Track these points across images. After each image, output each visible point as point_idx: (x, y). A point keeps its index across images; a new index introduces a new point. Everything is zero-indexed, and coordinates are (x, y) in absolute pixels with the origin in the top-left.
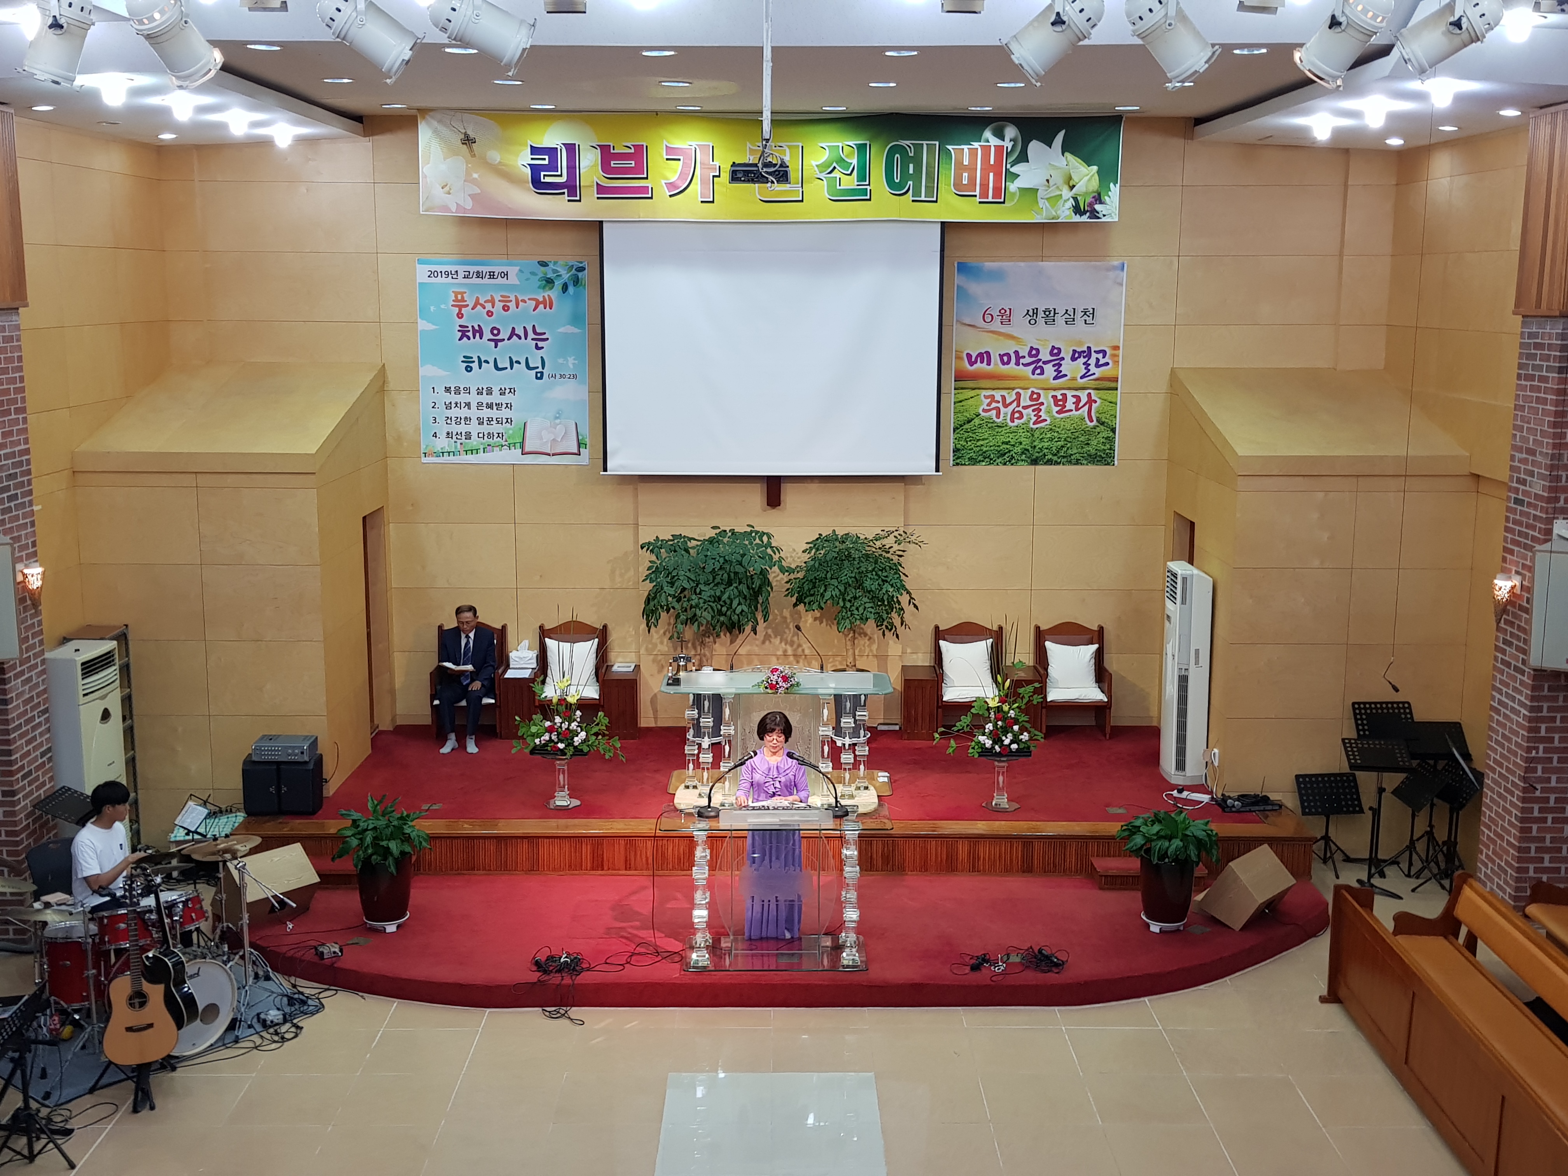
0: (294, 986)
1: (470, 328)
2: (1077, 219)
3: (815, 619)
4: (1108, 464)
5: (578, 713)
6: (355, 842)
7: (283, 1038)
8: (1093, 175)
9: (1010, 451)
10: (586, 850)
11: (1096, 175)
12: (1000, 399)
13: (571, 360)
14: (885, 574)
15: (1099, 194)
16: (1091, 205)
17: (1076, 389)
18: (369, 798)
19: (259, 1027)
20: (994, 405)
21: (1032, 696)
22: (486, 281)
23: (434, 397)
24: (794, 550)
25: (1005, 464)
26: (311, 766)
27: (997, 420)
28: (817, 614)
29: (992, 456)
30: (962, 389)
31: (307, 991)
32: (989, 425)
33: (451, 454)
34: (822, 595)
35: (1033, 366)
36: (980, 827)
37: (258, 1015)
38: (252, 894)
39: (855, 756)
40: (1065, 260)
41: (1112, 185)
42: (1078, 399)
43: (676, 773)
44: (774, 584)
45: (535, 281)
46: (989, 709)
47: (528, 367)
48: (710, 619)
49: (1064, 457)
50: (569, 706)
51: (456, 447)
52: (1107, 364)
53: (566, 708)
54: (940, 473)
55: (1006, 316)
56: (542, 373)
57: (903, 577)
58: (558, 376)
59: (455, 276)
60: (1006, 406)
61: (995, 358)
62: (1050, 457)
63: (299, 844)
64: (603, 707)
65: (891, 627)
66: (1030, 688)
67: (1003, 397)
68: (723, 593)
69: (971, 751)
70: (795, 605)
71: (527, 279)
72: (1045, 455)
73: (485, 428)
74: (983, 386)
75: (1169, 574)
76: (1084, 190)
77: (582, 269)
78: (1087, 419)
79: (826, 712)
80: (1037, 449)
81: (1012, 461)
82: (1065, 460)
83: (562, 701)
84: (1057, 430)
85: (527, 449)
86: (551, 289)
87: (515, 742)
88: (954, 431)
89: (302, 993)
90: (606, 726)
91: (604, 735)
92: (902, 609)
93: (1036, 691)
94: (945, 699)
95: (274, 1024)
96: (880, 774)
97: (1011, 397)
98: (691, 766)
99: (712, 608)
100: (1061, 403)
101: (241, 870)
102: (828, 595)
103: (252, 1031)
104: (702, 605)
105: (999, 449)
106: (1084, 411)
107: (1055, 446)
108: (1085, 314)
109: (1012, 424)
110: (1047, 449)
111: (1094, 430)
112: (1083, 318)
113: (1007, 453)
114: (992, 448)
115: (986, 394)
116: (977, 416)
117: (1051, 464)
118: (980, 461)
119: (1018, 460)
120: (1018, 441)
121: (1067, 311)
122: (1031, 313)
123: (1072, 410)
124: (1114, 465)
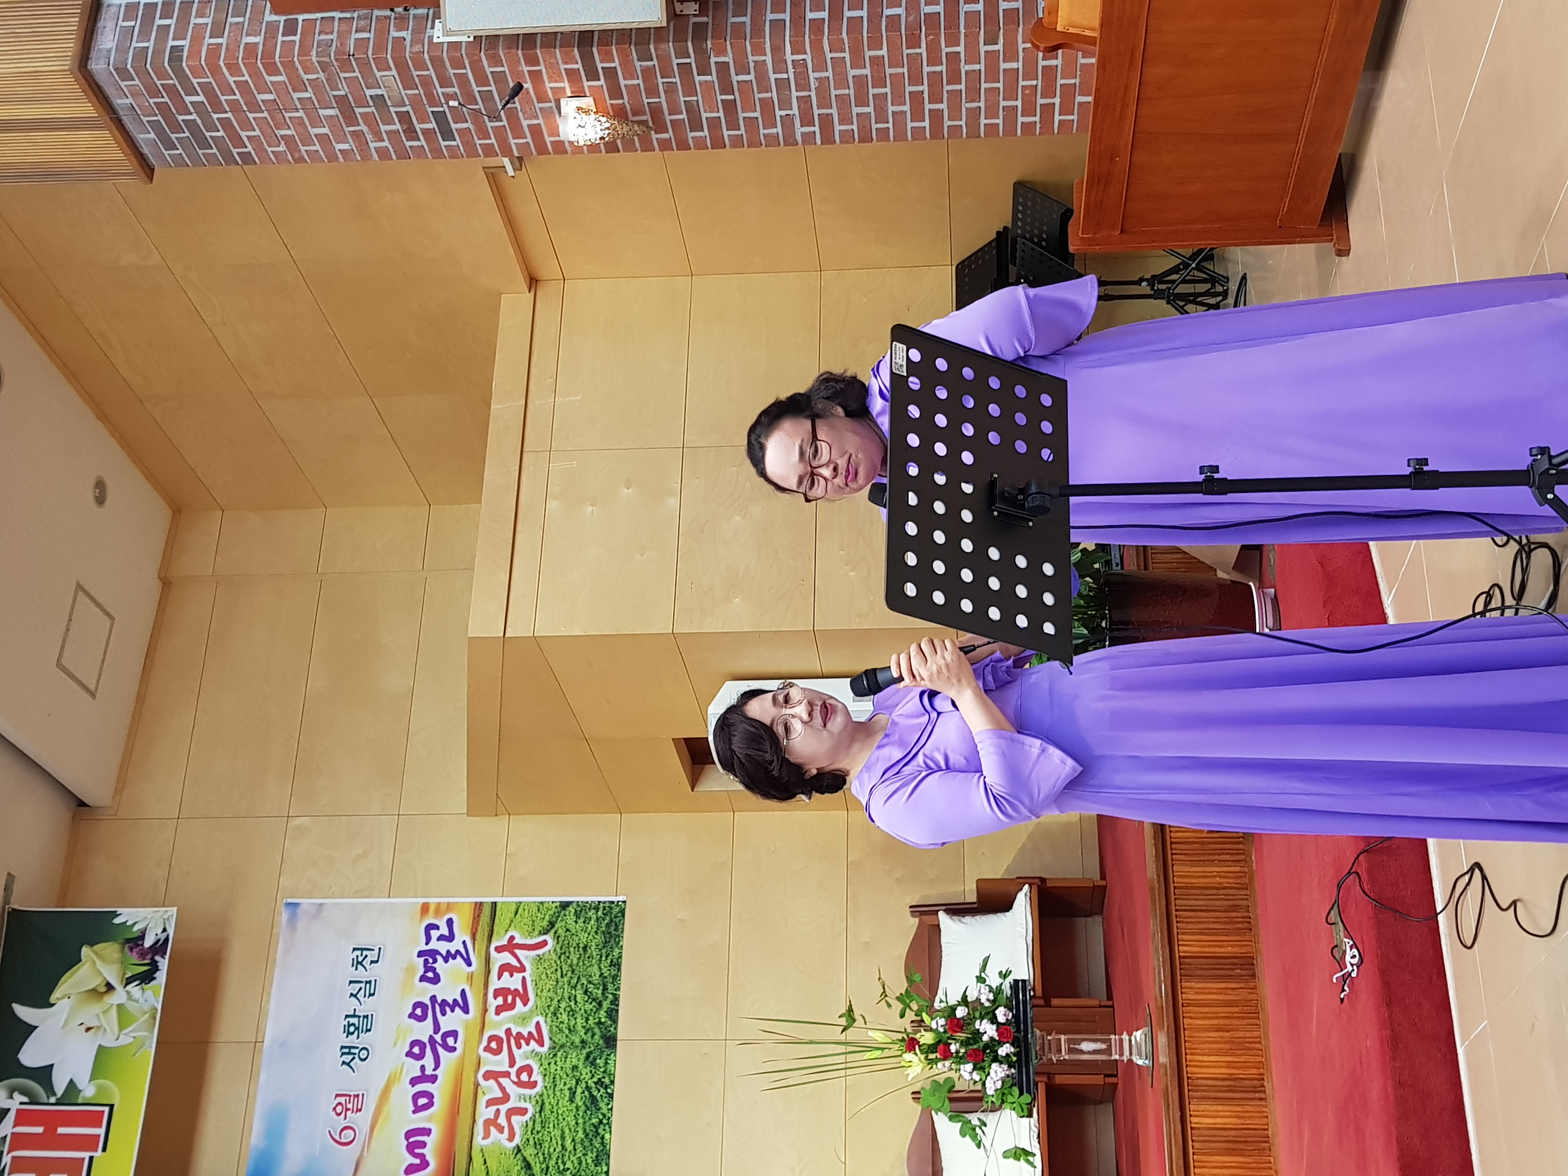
2: (162, 976)
4: (622, 911)
8: (95, 953)
9: (588, 1088)
11: (96, 947)
12: (493, 1109)
15: (128, 941)
16: (142, 955)
17: (488, 972)
20: (502, 1120)
25: (611, 1096)
27: (529, 1115)
29: (594, 1121)
32: (538, 1127)
35: (440, 1050)
40: (268, 1002)
41: (117, 921)
42: (505, 968)
49: (605, 989)
52: (450, 922)
55: (348, 1103)
60: (506, 1098)
61: (420, 1121)
62: (602, 1014)
67: (490, 1103)
72: (600, 1023)
74: (466, 1142)
76: (116, 967)
78: (540, 952)
80: (588, 1038)
81: (606, 1084)
82: (610, 987)
84: (555, 1002)
97: (491, 1089)
100: (510, 998)
105: (583, 1108)
106: (527, 957)
107: (584, 1005)
108: (361, 963)
109: (540, 1085)
110: (587, 1019)
111: (561, 939)
112: (368, 967)
113: (590, 1093)
114: (580, 1121)
115: (482, 1134)
116: (519, 1150)
117: (617, 1011)
118: (602, 1143)
119: (604, 1072)
120: (569, 1072)
121: (352, 995)
122: (347, 1058)
123: (524, 979)
124: (624, 902)
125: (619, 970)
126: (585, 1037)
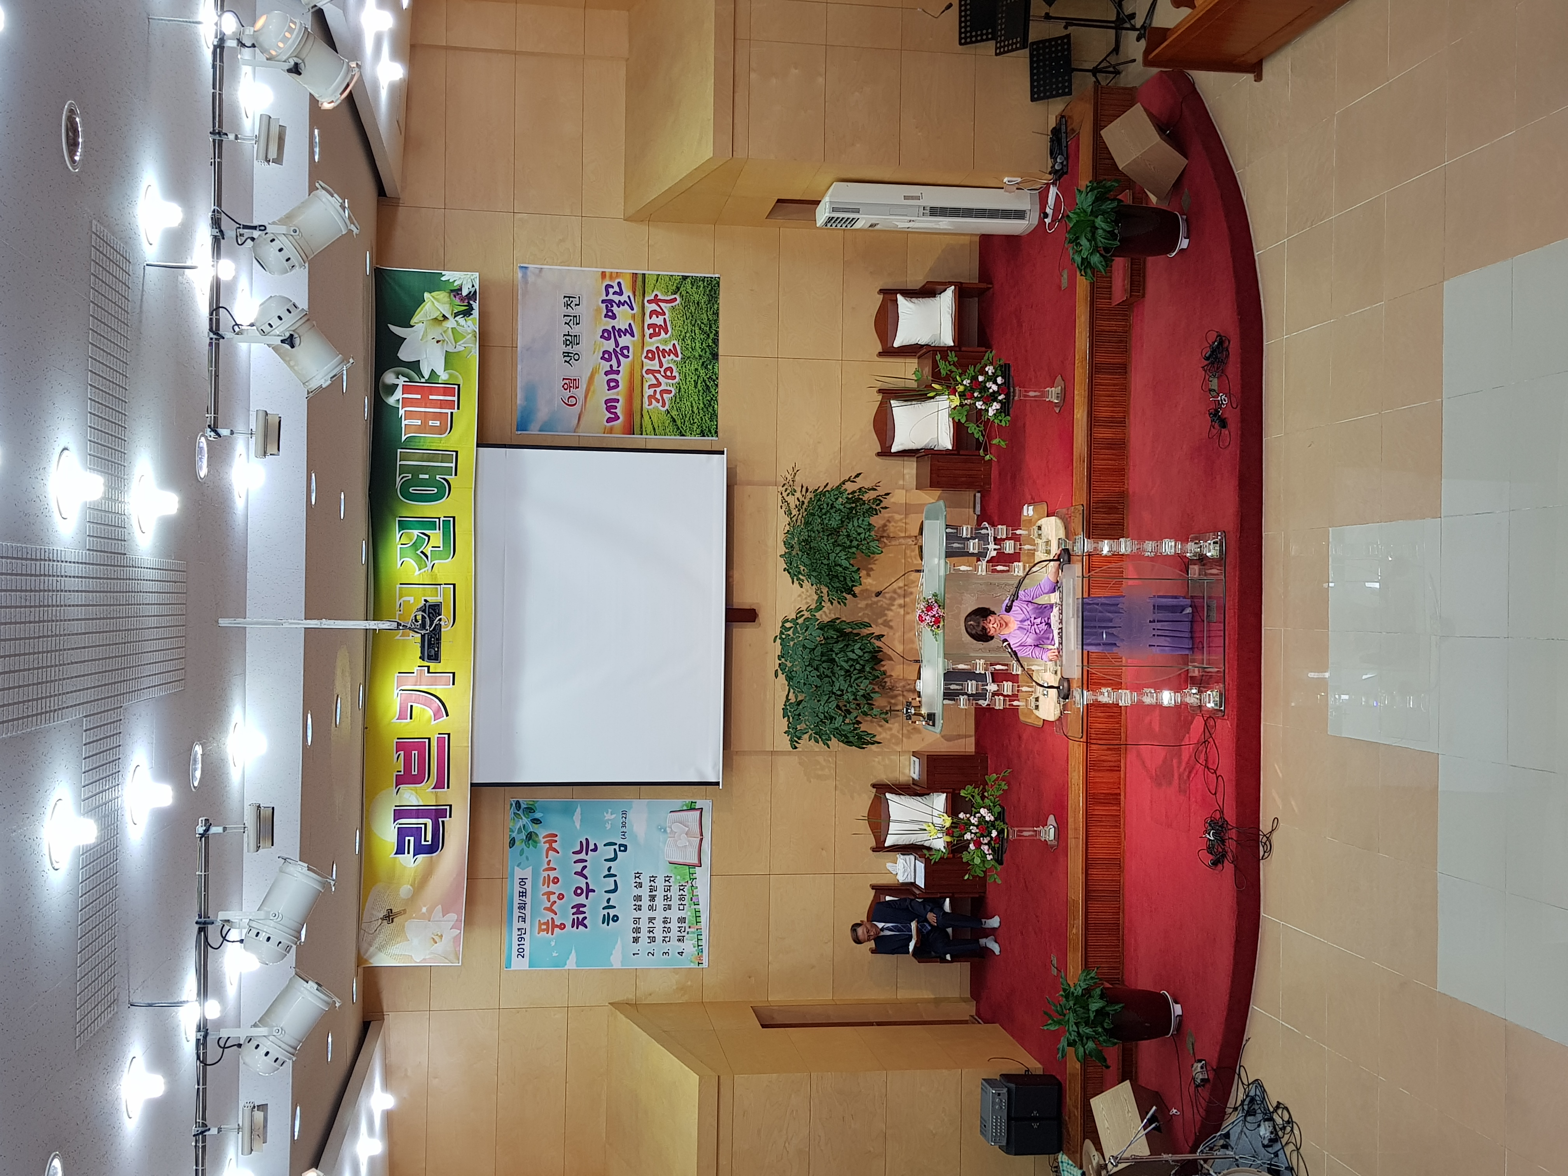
0: (1235, 1109)
1: (575, 917)
2: (476, 313)
3: (868, 575)
4: (718, 283)
5: (961, 815)
6: (1090, 1045)
7: (1288, 1122)
8: (433, 297)
9: (704, 381)
10: (1099, 810)
11: (433, 294)
12: (652, 390)
13: (608, 816)
14: (825, 506)
15: (452, 291)
16: (462, 300)
17: (644, 314)
18: (1045, 1028)
19: (1278, 1146)
20: (658, 396)
21: (949, 362)
22: (528, 900)
23: (643, 954)
24: (800, 596)
25: (717, 385)
26: (1013, 1086)
27: (673, 394)
28: (863, 573)
29: (709, 398)
30: (642, 428)
31: (1241, 1096)
32: (678, 400)
33: (700, 937)
34: (845, 568)
35: (620, 356)
36: (1080, 415)
37: (1264, 1146)
38: (1142, 1149)
39: (1007, 539)
40: (517, 324)
41: (443, 279)
42: (653, 312)
43: (1022, 718)
44: (833, 617)
45: (529, 851)
46: (962, 405)
47: (614, 859)
48: (868, 682)
49: (711, 327)
50: (954, 825)
51: (693, 933)
52: (619, 284)
53: (956, 827)
54: (725, 449)
55: (571, 383)
56: (620, 845)
57: (828, 488)
58: (624, 829)
59: (523, 931)
60: (659, 384)
61: (612, 394)
62: (710, 341)
63: (1091, 1100)
64: (954, 790)
65: (878, 500)
66: (942, 365)
67: (650, 387)
68: (842, 668)
69: (1003, 424)
70: (855, 596)
71: (527, 859)
72: (709, 346)
73: (675, 903)
74: (639, 407)
75: (829, 225)
76: (447, 306)
77: (518, 803)
78: (673, 304)
79: (963, 568)
80: (702, 354)
81: (714, 379)
82: (713, 326)
83: (949, 832)
84: (683, 333)
85: (696, 861)
86: (537, 835)
87: (990, 880)
88: (683, 435)
89: (1243, 1101)
90: (975, 788)
91: (984, 790)
92: (860, 489)
93: (944, 358)
94: (950, 447)
95: (1274, 1131)
96: (1025, 513)
97: (650, 379)
98: (1015, 703)
99: (856, 679)
100: (657, 329)
101: (1118, 1160)
102: (845, 563)
103: (1281, 1153)
104: (854, 689)
105: (702, 391)
106: (666, 307)
107: (699, 336)
108: (570, 305)
109: (678, 378)
110: (702, 344)
111: (684, 297)
112: (574, 307)
113: (706, 384)
114: (701, 398)
115: (647, 403)
116: (668, 412)
117: (718, 340)
118: (713, 410)
119: (713, 372)
120: (694, 372)
121: (566, 323)
122: (568, 359)
123: (665, 319)
124: (719, 278)
125: (718, 317)
126: (701, 353)
